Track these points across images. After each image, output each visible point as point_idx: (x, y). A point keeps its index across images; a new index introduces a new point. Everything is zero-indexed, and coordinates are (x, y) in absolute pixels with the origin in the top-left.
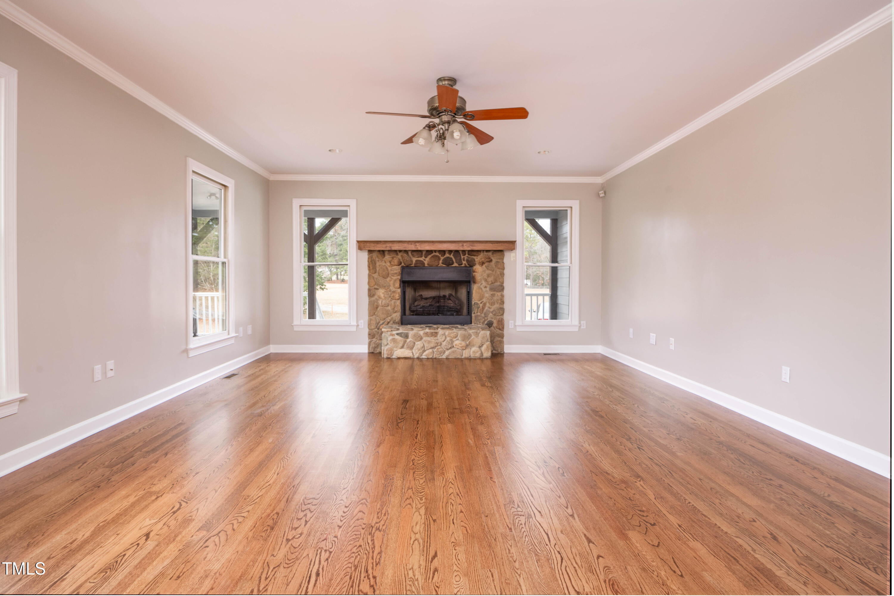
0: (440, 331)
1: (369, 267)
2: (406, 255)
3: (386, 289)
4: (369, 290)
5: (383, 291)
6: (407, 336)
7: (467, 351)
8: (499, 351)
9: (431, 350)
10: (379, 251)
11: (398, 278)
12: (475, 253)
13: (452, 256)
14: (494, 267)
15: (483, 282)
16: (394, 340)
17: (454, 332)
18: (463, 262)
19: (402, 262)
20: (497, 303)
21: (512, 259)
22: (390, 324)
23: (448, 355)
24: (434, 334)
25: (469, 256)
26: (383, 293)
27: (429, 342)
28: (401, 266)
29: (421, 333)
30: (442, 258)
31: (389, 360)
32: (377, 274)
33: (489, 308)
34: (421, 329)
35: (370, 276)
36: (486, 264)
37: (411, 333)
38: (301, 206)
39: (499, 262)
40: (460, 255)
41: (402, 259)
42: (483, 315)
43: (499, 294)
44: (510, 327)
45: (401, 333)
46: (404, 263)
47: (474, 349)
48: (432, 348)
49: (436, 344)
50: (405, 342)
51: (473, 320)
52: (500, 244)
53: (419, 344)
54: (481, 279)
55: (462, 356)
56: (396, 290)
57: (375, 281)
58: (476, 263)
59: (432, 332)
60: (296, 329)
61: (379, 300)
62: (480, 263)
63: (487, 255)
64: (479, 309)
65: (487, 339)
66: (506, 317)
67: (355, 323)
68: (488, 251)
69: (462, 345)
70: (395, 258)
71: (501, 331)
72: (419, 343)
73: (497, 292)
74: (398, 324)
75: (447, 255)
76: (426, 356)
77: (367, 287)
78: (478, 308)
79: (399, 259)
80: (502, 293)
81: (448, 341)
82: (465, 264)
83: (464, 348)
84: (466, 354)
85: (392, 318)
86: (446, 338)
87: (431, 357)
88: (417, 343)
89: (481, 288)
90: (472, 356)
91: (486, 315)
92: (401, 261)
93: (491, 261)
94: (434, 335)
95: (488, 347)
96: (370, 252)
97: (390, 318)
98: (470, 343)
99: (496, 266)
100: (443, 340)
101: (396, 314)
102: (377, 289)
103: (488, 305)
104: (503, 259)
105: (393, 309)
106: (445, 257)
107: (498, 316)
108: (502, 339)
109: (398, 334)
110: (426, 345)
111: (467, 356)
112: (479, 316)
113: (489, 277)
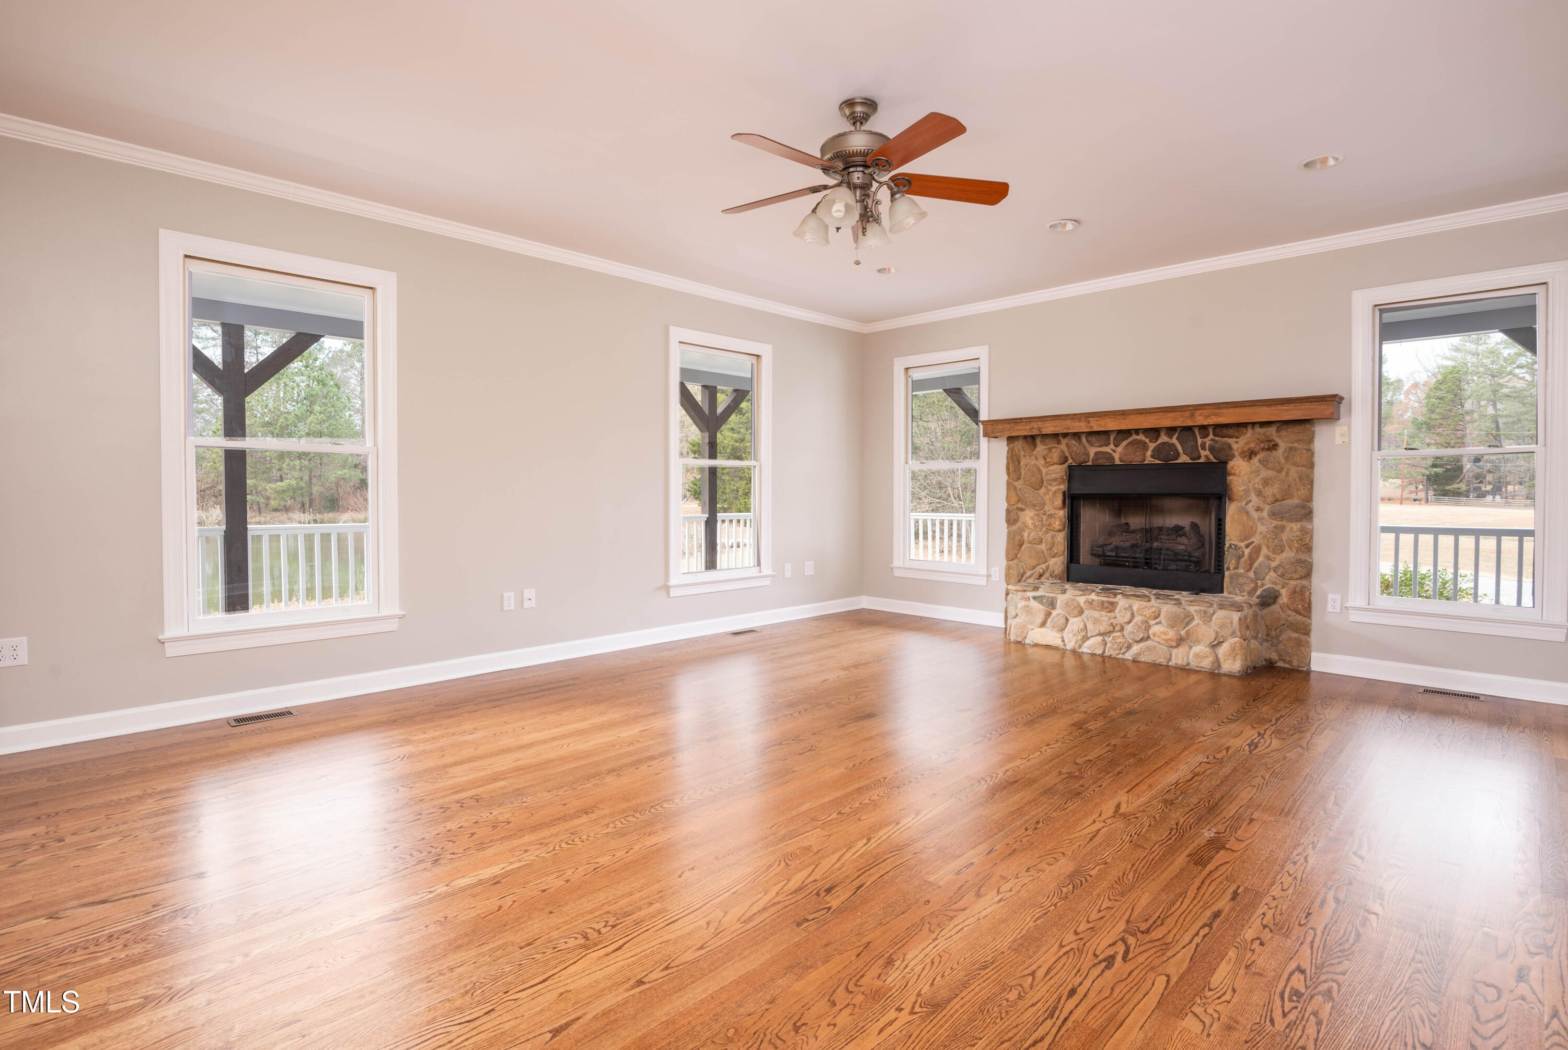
0: (1121, 602)
1: (1008, 468)
2: (1074, 442)
3: (1037, 510)
4: (1008, 511)
5: (1032, 515)
6: (1052, 604)
7: (1182, 650)
8: (1295, 663)
9: (1100, 638)
10: (1025, 437)
11: (1059, 489)
12: (1231, 431)
13: (1174, 441)
14: (1283, 461)
15: (1253, 497)
16: (1027, 609)
17: (1152, 607)
18: (1202, 452)
19: (1069, 457)
20: (1290, 548)
21: (1338, 441)
22: (1044, 577)
23: (1139, 654)
24: (1106, 605)
25: (1217, 438)
26: (1032, 518)
27: (1096, 621)
28: (1066, 465)
29: (1082, 600)
30: (1152, 446)
31: (1019, 646)
32: (1021, 481)
33: (1268, 558)
34: (1080, 593)
35: (1009, 484)
36: (1261, 456)
37: (1061, 599)
38: (907, 369)
39: (1296, 449)
40: (1196, 436)
41: (1069, 450)
42: (1251, 574)
43: (1296, 526)
44: (1330, 609)
45: (1041, 597)
46: (1072, 459)
47: (1197, 649)
48: (1100, 634)
49: (1111, 629)
50: (1048, 614)
51: (1225, 587)
52: (1292, 406)
53: (1075, 623)
54: (1247, 492)
55: (1170, 659)
56: (1057, 512)
57: (1017, 494)
58: (1236, 453)
59: (1103, 602)
60: (897, 573)
61: (1024, 530)
62: (1243, 452)
63: (1264, 434)
64: (1243, 560)
66: (1318, 582)
67: (985, 572)
69: (1168, 637)
70: (1054, 450)
71: (1299, 618)
72: (1076, 619)
73: (1290, 520)
74: (1060, 579)
75: (1164, 438)
76: (1089, 649)
77: (1005, 505)
78: (1239, 558)
79: (1063, 452)
80: (1305, 524)
81: (1136, 624)
82: (1207, 457)
83: (1174, 644)
84: (1179, 657)
85: (1049, 566)
86: (1133, 615)
87: (1099, 652)
88: (1071, 620)
89: (1247, 513)
90: (1194, 664)
91: (1259, 577)
92: (1067, 454)
93: (1275, 446)
94: (1106, 608)
96: (1011, 439)
97: (1043, 566)
98: (1188, 633)
99: (1287, 459)
100: (1127, 619)
101: (1055, 559)
102: (1022, 510)
103: (1264, 551)
104: (1311, 440)
105: (1050, 549)
106: (1158, 442)
107: (1291, 579)
108: (1303, 637)
109: (1035, 598)
110: (1090, 626)
111: (1180, 662)
112: (1241, 575)
113: (1268, 484)
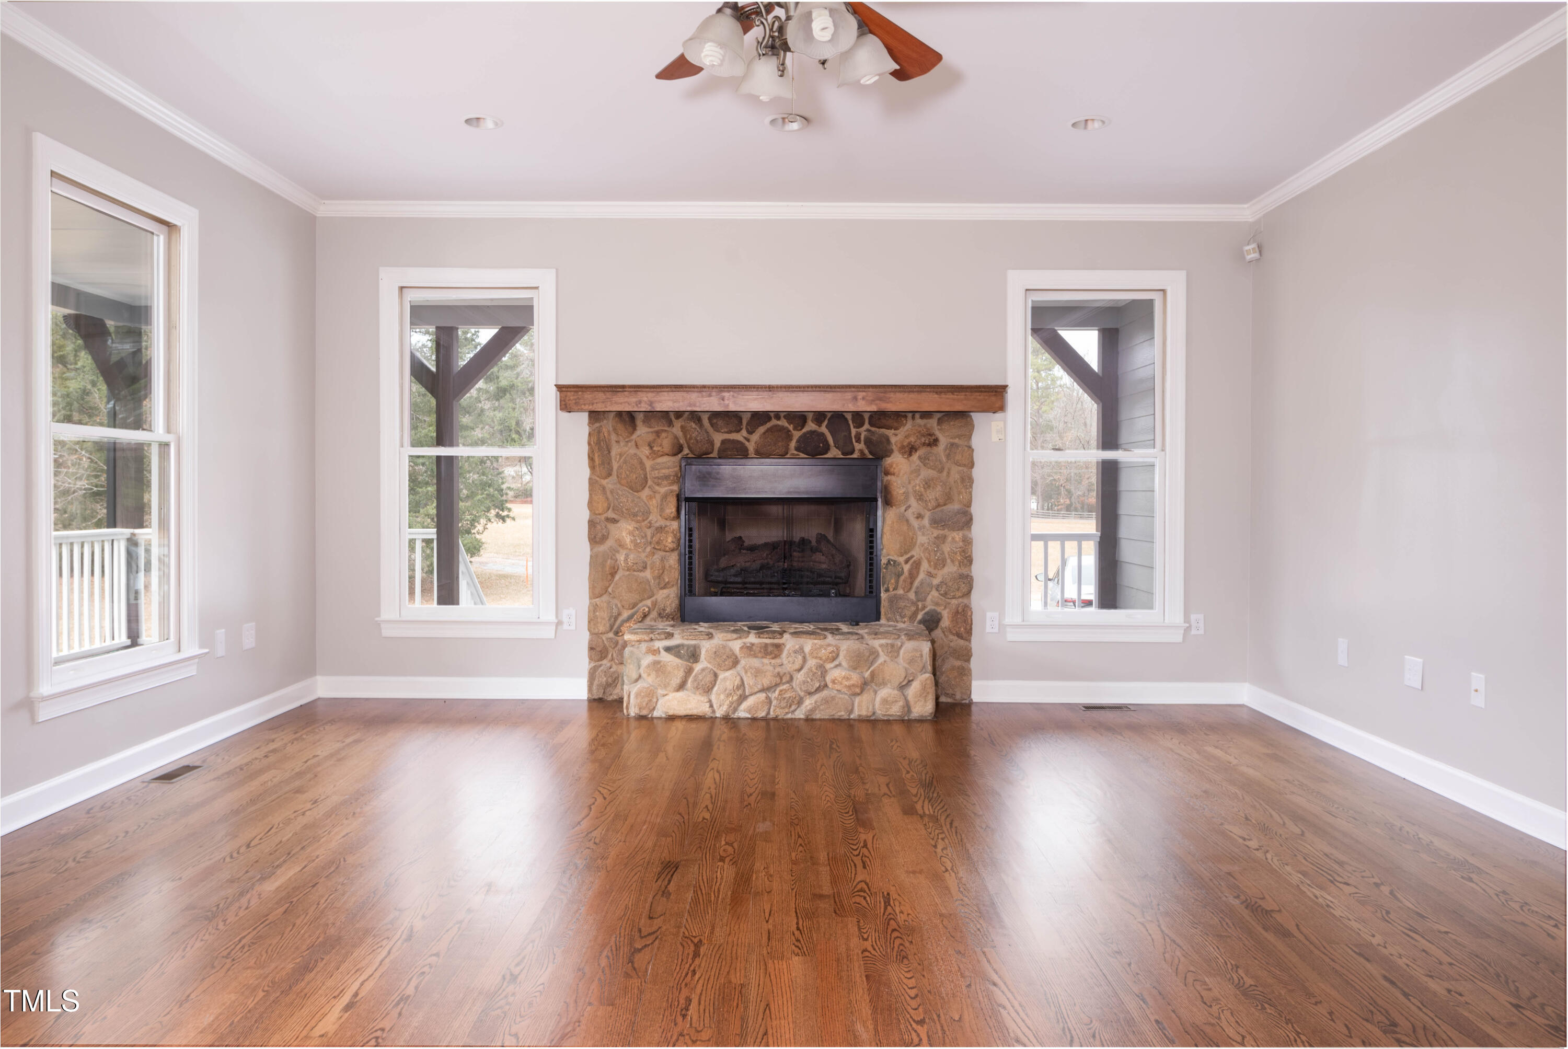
0: (789, 642)
1: (591, 459)
2: (694, 425)
3: (638, 522)
4: (592, 524)
5: (631, 528)
6: (694, 656)
7: (865, 697)
8: (958, 697)
9: (762, 696)
10: (619, 414)
11: (672, 491)
12: (890, 422)
13: (824, 429)
14: (944, 459)
15: (913, 502)
16: (657, 667)
17: (829, 645)
18: (856, 444)
19: (685, 446)
20: (953, 561)
21: (995, 438)
22: (648, 619)
23: (813, 710)
24: (770, 649)
25: (873, 429)
26: (631, 533)
27: (758, 672)
28: (680, 456)
29: (736, 645)
30: (797, 435)
31: (644, 722)
32: (614, 477)
33: (930, 575)
34: (735, 636)
35: (592, 483)
36: (921, 452)
37: (706, 647)
38: (402, 288)
39: (957, 446)
40: (849, 425)
41: (685, 436)
42: (912, 595)
43: (958, 536)
44: (988, 629)
45: (678, 646)
46: (690, 448)
47: (884, 692)
48: (762, 690)
49: (778, 680)
50: (689, 671)
51: (883, 611)
52: (961, 396)
53: (728, 679)
54: (906, 495)
55: (851, 711)
56: (668, 523)
57: (607, 499)
58: (894, 447)
59: (766, 645)
60: (387, 631)
61: (618, 552)
62: (902, 447)
63: (925, 425)
64: (902, 578)
65: (921, 665)
66: (977, 600)
67: (552, 618)
68: (926, 415)
69: (852, 682)
70: (664, 435)
71: (961, 642)
72: (728, 674)
73: (953, 529)
74: (673, 619)
75: (811, 426)
76: (749, 711)
77: (585, 515)
78: (899, 575)
79: (676, 438)
80: (966, 532)
81: (810, 670)
82: (861, 451)
83: (858, 690)
84: (862, 707)
85: (655, 604)
86: (805, 660)
87: (762, 714)
88: (722, 675)
89: (907, 521)
90: (880, 713)
91: (921, 596)
92: (682, 441)
93: (935, 442)
94: (771, 653)
95: (924, 688)
96: (595, 416)
97: (649, 602)
98: (873, 675)
99: (948, 457)
100: (797, 666)
101: (666, 591)
102: (614, 521)
103: (925, 566)
104: (969, 437)
105: (660, 577)
106: (804, 430)
107: (954, 597)
108: (965, 664)
109: (668, 649)
110: (749, 681)
111: (864, 713)
112: (900, 598)
113: (929, 487)
